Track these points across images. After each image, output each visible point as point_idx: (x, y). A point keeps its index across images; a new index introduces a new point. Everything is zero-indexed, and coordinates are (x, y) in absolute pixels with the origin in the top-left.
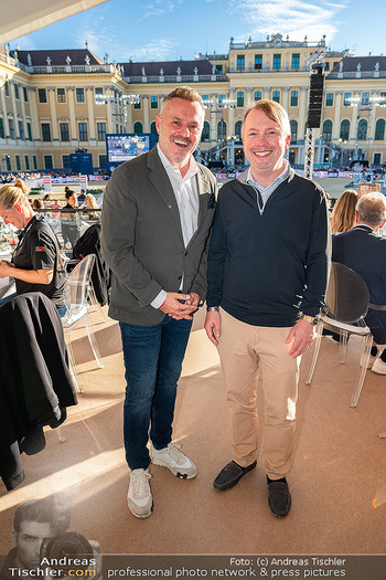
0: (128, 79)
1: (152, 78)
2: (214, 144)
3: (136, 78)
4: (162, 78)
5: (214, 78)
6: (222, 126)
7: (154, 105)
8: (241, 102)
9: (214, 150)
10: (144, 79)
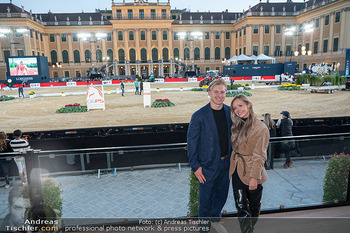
0: (45, 23)
1: (62, 23)
2: (104, 64)
3: (50, 23)
4: (68, 23)
5: (102, 23)
6: (110, 53)
7: (64, 39)
8: (120, 37)
9: (105, 67)
10: (56, 23)
